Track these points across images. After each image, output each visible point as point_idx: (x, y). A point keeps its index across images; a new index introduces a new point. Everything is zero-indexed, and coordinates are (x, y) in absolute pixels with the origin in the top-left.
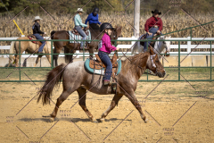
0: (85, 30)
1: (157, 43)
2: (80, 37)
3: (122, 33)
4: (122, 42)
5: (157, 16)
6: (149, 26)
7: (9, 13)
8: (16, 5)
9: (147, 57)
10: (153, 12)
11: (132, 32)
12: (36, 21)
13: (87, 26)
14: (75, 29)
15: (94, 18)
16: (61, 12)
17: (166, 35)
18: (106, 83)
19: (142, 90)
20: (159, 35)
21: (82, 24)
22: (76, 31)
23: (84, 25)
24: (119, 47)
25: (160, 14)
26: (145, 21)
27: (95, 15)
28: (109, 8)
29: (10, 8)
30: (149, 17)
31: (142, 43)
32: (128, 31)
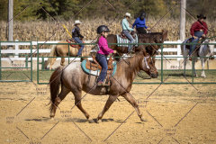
0: (132, 34)
1: (202, 46)
2: (127, 41)
3: (168, 37)
4: (168, 46)
5: (202, 20)
6: (195, 30)
7: (59, 17)
8: (65, 9)
9: (141, 60)
10: (198, 17)
11: (178, 36)
12: (76, 25)
13: (134, 30)
14: (122, 33)
15: (142, 22)
16: (109, 16)
17: (212, 39)
18: (99, 84)
19: (187, 92)
20: (204, 38)
21: (129, 29)
22: (124, 35)
23: (131, 29)
24: (165, 50)
25: (205, 18)
26: (190, 26)
27: (142, 20)
28: (155, 13)
29: (60, 13)
30: (194, 21)
31: (188, 47)
32: (174, 35)
